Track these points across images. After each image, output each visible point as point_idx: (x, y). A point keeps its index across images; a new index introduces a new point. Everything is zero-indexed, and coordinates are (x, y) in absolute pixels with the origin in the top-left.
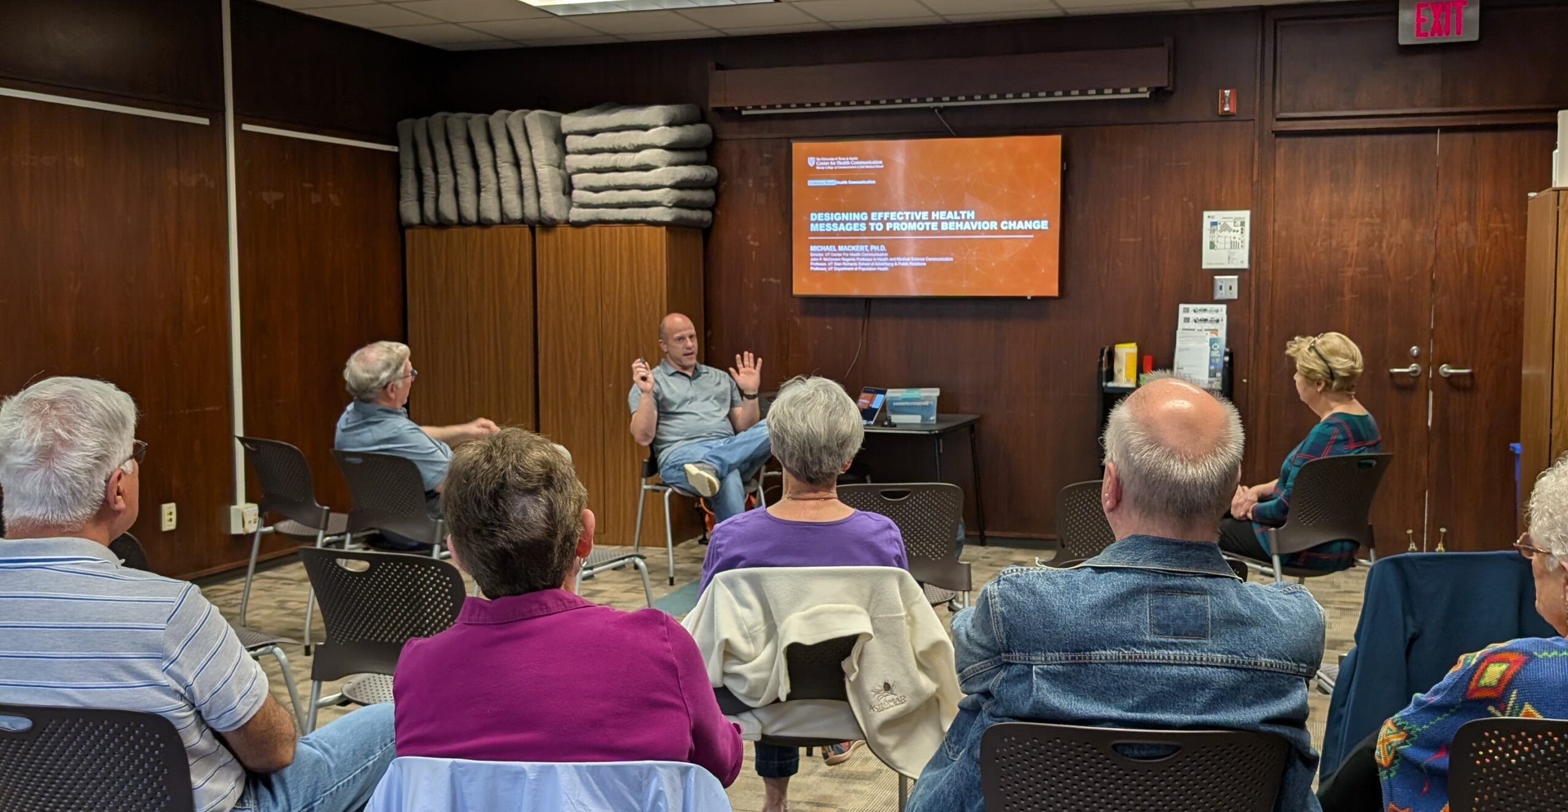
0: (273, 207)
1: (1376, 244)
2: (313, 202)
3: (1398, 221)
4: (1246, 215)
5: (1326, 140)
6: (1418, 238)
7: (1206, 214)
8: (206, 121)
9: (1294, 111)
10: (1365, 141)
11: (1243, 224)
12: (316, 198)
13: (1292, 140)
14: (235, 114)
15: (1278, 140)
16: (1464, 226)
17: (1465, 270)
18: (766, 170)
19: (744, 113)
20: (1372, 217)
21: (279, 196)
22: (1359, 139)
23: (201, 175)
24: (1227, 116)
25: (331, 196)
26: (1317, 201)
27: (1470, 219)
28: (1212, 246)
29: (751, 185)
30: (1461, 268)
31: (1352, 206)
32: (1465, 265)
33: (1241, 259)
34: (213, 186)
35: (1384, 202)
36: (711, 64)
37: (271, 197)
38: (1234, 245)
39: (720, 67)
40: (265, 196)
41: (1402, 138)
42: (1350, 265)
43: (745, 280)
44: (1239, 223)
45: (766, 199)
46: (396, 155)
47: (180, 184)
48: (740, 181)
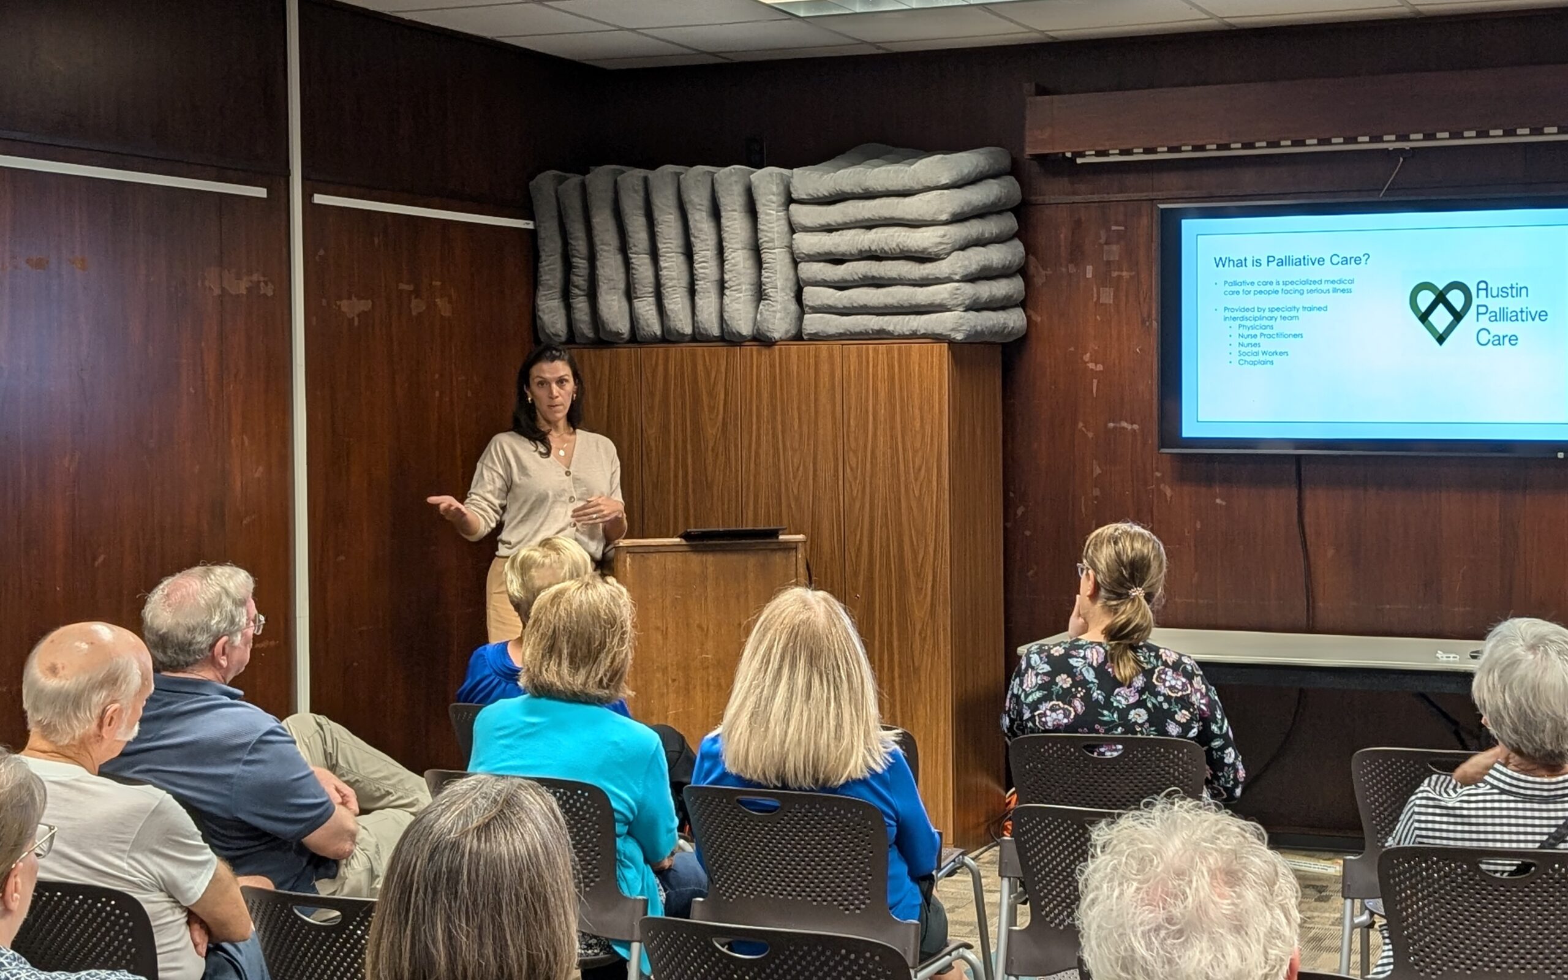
0: (356, 323)
2: (414, 313)
8: (261, 192)
12: (417, 306)
14: (304, 178)
18: (1114, 251)
19: (1079, 161)
21: (364, 305)
23: (255, 277)
25: (438, 300)
29: (1089, 275)
34: (270, 293)
36: (1029, 87)
37: (353, 307)
39: (1042, 91)
40: (344, 305)
43: (1081, 425)
45: (1116, 296)
46: (533, 234)
47: (223, 289)
48: (1072, 269)
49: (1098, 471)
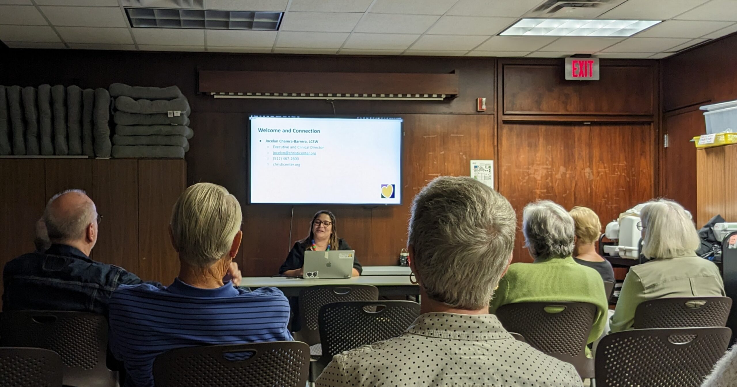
1: (550, 178)
3: (559, 167)
4: (491, 162)
6: (568, 176)
7: (472, 161)
9: (513, 110)
10: (543, 127)
11: (490, 167)
13: (510, 126)
15: (505, 125)
16: (587, 170)
17: (589, 192)
20: (547, 165)
22: (541, 126)
24: (481, 112)
26: (522, 157)
27: (590, 167)
30: (587, 191)
31: (538, 159)
32: (589, 189)
35: (552, 158)
38: (486, 178)
41: (559, 127)
44: (488, 167)
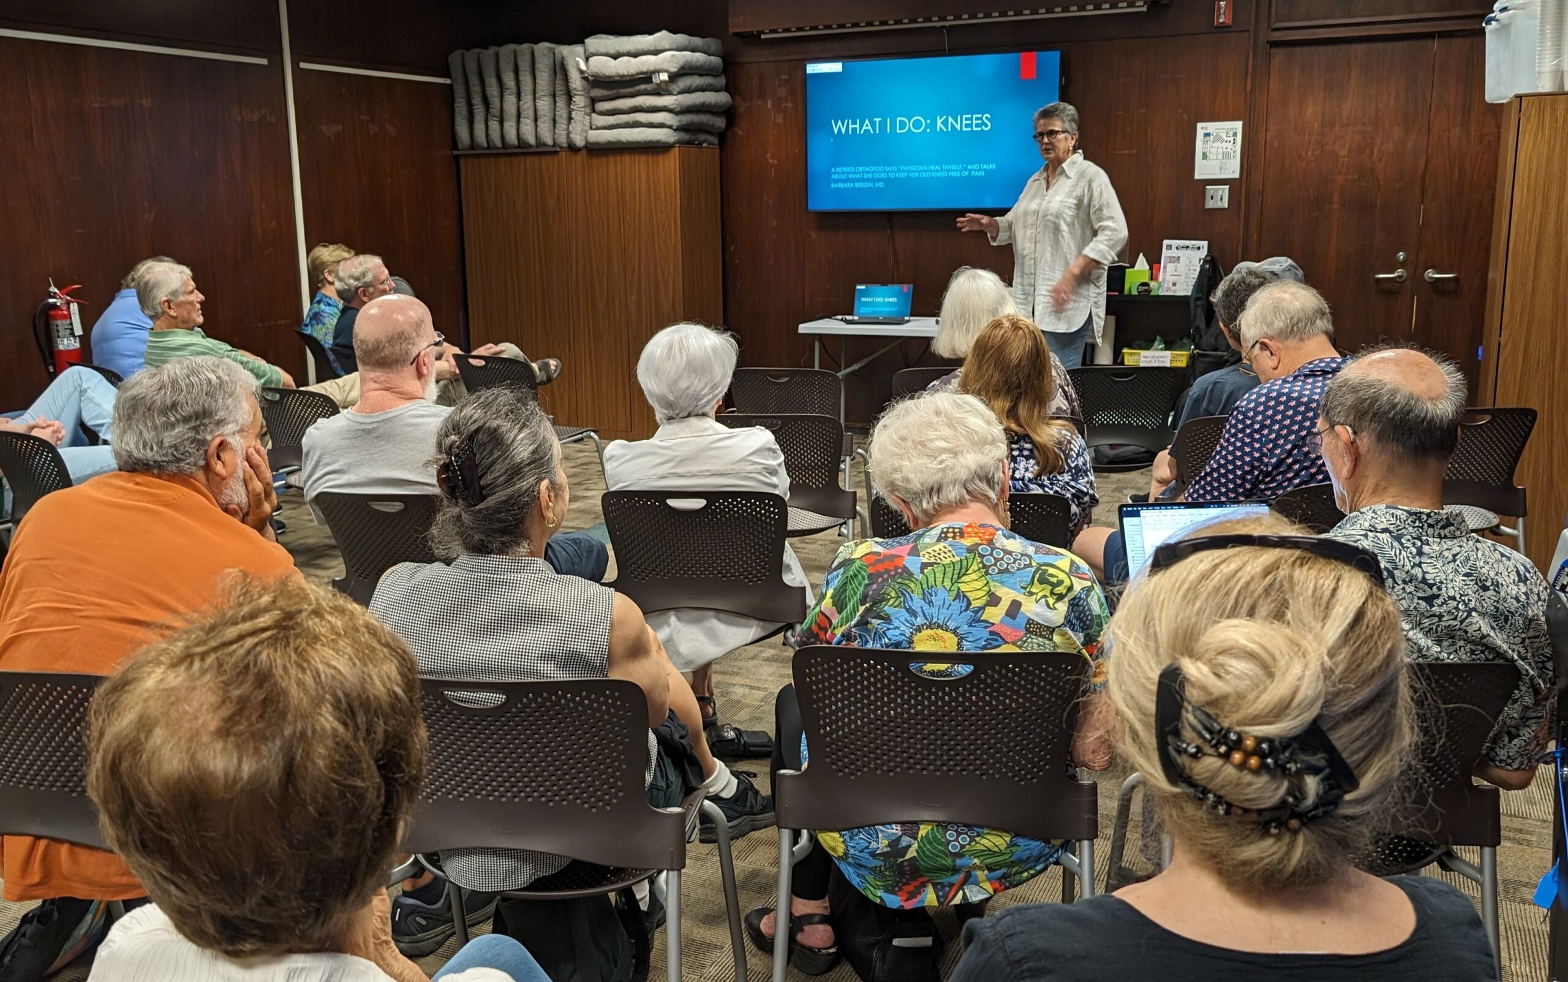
0: (333, 139)
1: (1368, 151)
2: (371, 133)
3: (1391, 129)
4: (1238, 125)
5: (1321, 49)
6: (1409, 145)
7: (1199, 125)
8: (265, 62)
9: (1290, 20)
10: (1360, 48)
11: (1235, 134)
12: (373, 129)
13: (1288, 50)
14: (292, 54)
15: (1273, 50)
16: (1457, 131)
17: (1456, 175)
18: (783, 92)
19: (763, 37)
20: (1364, 124)
21: (338, 128)
22: (1354, 47)
23: (263, 112)
24: (1223, 27)
25: (387, 126)
26: (1310, 111)
27: (1464, 125)
28: (1205, 157)
29: (769, 106)
30: (1452, 174)
31: (1345, 114)
32: (1457, 170)
33: (1233, 169)
34: (274, 121)
35: (1377, 110)
37: (330, 130)
38: (1226, 156)
40: (324, 128)
41: (1399, 45)
42: (1339, 174)
43: (765, 197)
44: (1231, 133)
45: (784, 119)
46: (451, 86)
47: (243, 119)
48: (760, 102)
49: (775, 223)
